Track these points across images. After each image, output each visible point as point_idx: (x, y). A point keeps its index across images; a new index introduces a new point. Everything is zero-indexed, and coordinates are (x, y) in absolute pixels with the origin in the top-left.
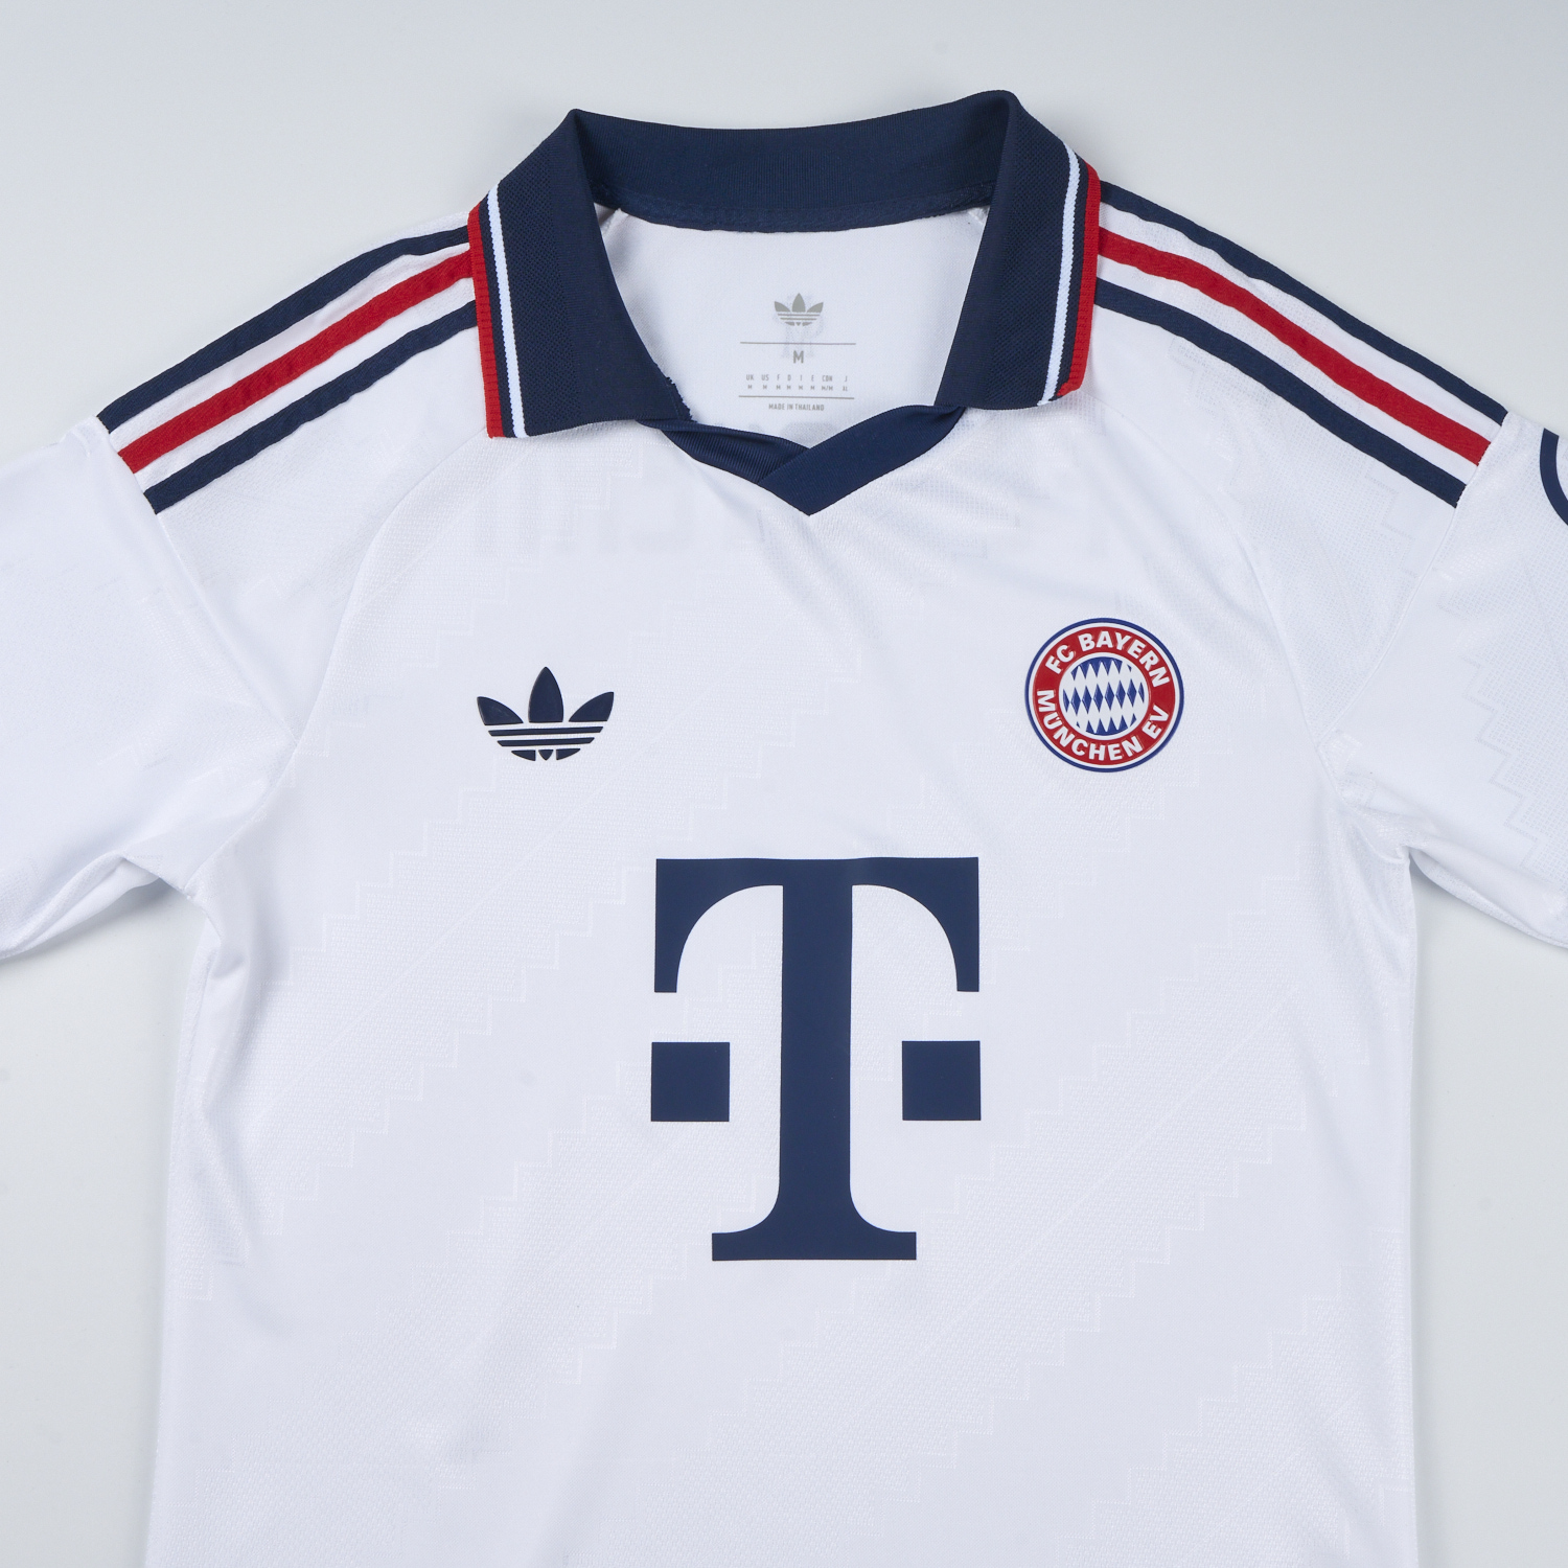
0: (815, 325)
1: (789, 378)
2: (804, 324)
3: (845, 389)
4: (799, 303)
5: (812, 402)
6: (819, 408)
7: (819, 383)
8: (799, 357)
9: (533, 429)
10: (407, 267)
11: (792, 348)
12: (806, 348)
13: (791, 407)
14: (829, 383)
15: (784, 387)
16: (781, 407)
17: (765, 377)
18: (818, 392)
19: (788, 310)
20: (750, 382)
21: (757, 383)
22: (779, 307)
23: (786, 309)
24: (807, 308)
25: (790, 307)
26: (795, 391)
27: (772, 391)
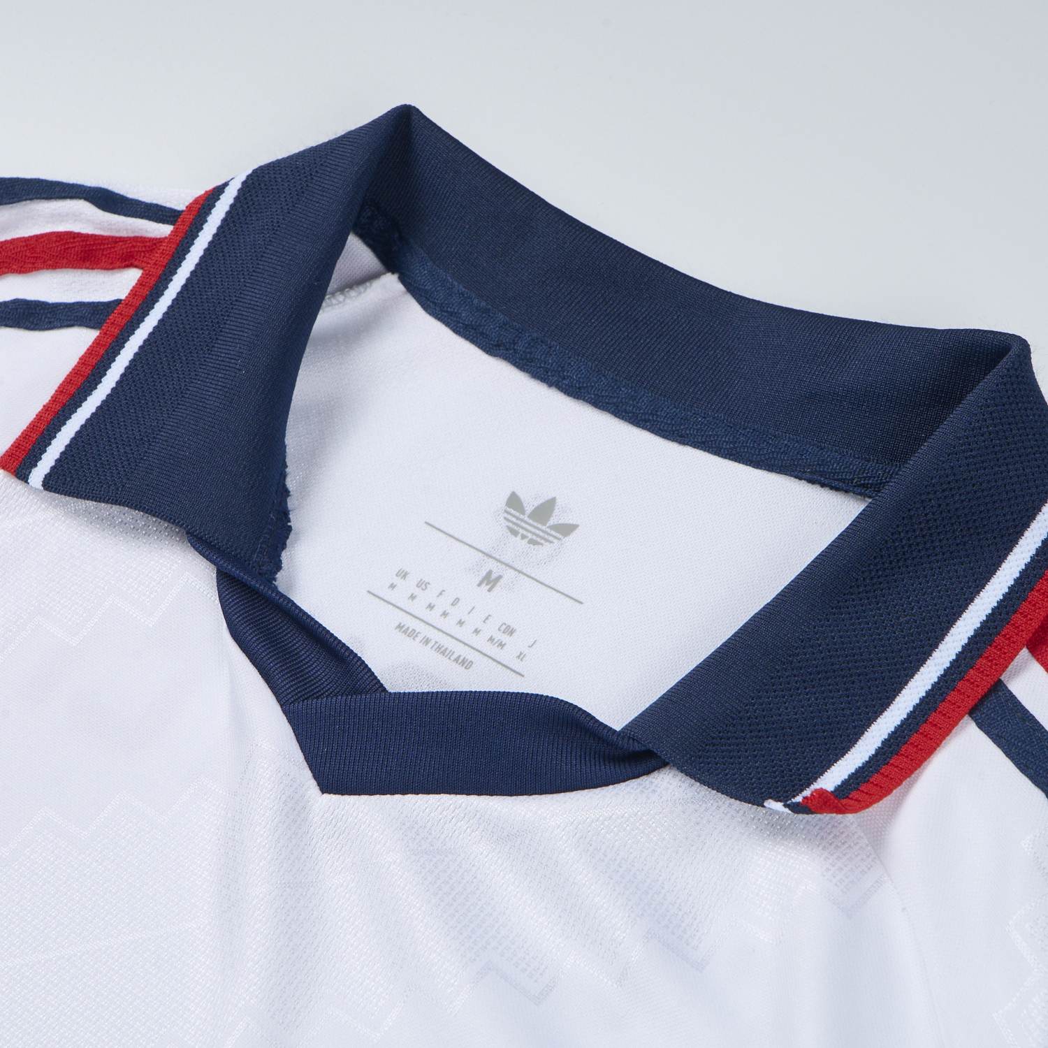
0: (546, 549)
1: (456, 602)
2: (532, 542)
3: (521, 656)
4: (545, 510)
5: (461, 650)
6: (465, 663)
7: (491, 629)
8: (490, 581)
9: (53, 483)
10: (76, 217)
11: (491, 565)
12: (509, 575)
13: (427, 641)
14: (505, 638)
15: (438, 611)
16: (412, 634)
17: (423, 585)
18: (481, 642)
19: (523, 512)
20: (398, 581)
21: (408, 586)
22: (514, 501)
23: (522, 511)
24: (552, 522)
25: (529, 509)
26: (449, 625)
27: (418, 607)
